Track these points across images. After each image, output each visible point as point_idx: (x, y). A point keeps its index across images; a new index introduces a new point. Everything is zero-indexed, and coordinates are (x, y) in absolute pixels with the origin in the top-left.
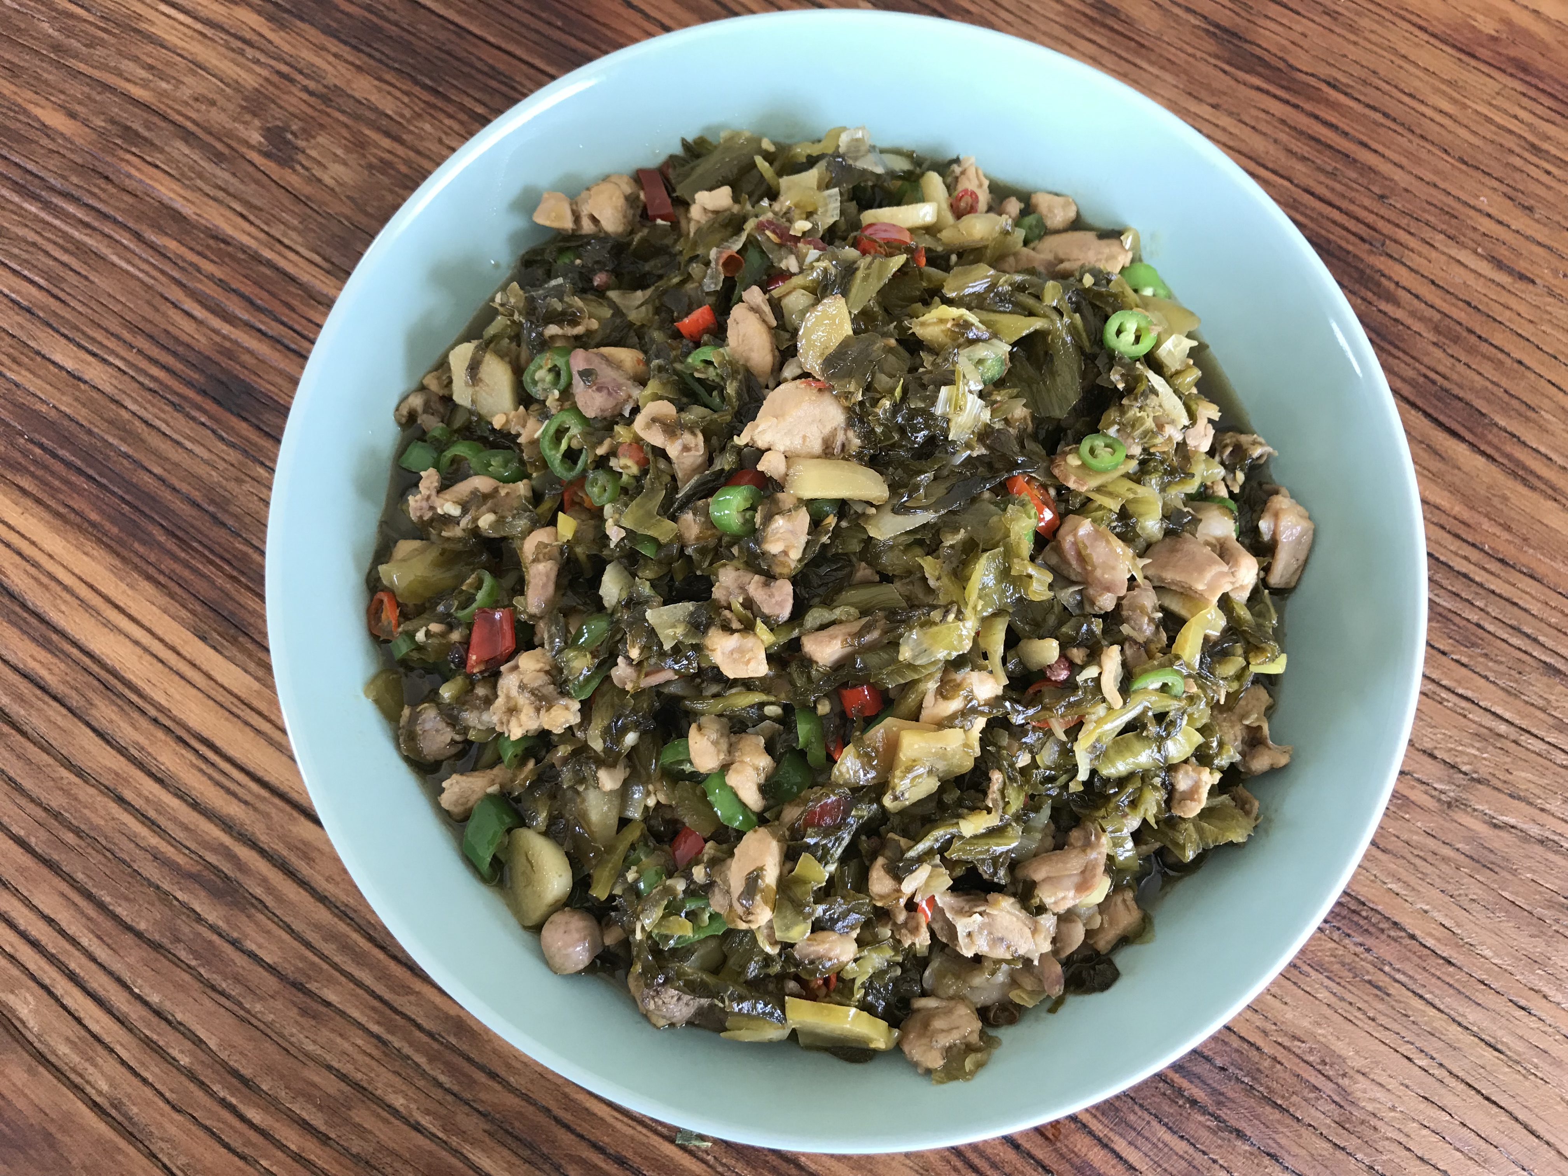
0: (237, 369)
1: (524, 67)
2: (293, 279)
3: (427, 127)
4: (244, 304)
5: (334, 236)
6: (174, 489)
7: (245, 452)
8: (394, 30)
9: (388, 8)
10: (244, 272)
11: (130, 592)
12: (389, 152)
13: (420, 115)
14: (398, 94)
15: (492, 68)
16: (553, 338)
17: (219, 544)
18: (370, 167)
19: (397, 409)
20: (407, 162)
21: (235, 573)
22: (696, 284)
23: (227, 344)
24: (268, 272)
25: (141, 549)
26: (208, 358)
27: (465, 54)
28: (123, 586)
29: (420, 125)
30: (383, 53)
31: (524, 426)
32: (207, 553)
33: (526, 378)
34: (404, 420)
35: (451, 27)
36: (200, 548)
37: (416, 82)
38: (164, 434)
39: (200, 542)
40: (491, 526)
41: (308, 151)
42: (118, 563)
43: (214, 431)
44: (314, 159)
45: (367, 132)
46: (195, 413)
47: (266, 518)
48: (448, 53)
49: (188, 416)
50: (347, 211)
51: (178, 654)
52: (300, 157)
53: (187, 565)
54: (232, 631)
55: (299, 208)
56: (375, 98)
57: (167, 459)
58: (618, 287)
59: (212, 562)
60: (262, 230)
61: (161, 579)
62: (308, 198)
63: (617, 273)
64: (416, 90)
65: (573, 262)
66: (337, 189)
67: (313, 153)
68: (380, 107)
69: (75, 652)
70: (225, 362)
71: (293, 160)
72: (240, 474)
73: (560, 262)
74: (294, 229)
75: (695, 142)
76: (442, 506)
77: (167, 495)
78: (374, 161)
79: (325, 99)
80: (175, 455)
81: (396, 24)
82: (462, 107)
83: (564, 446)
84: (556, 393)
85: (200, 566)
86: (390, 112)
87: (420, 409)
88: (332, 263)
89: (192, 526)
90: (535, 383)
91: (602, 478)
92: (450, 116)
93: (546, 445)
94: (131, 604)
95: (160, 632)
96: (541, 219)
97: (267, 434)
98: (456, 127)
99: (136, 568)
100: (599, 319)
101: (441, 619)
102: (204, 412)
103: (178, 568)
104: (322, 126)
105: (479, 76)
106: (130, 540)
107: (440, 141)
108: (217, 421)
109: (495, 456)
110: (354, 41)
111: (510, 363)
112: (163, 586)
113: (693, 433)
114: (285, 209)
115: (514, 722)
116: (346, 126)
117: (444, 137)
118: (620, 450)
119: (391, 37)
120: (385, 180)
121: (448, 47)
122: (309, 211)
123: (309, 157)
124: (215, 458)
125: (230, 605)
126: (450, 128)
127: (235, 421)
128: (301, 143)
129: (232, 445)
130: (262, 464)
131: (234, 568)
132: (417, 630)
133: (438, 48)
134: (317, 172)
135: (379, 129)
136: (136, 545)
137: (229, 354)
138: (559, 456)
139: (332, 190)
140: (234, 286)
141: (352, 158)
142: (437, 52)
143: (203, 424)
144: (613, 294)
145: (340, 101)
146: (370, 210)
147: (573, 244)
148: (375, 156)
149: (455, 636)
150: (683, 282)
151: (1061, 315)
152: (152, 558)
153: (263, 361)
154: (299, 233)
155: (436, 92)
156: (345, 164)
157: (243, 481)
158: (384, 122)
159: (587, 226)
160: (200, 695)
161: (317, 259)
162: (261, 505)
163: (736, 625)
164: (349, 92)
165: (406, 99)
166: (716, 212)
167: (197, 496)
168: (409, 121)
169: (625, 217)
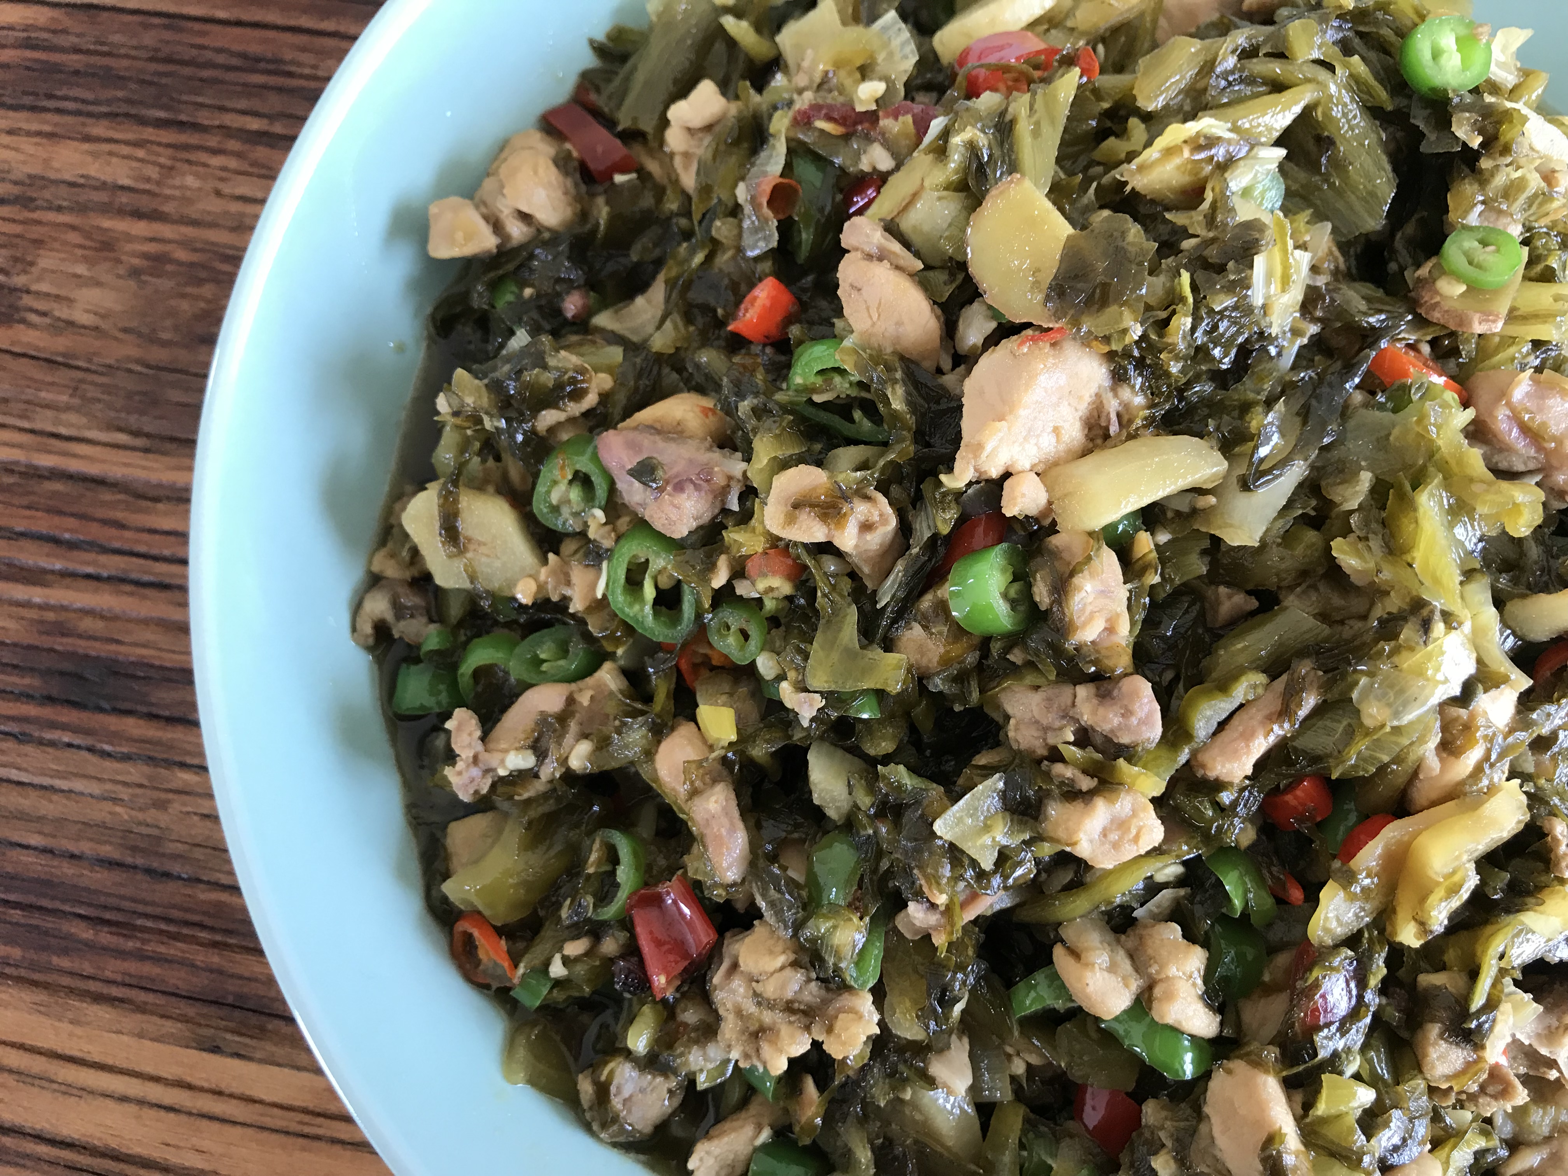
0: (82, 646)
1: (288, 37)
2: (100, 482)
3: (190, 181)
4: (47, 547)
5: (130, 396)
6: (73, 856)
7: (151, 760)
8: (74, 60)
9: (54, 32)
10: (25, 501)
11: (79, 1031)
12: (152, 240)
13: (171, 168)
14: (125, 150)
15: (244, 56)
16: (552, 430)
17: (174, 906)
18: (135, 273)
19: (354, 629)
20: (186, 244)
21: (218, 938)
22: (729, 254)
23: (50, 616)
24: (58, 486)
25: (65, 963)
26: (30, 647)
27: (194, 52)
28: (65, 1026)
29: (177, 182)
30: (75, 99)
31: (568, 583)
32: (163, 926)
33: (539, 507)
34: (371, 641)
35: (156, 21)
36: (149, 924)
37: (143, 121)
38: (19, 783)
39: (146, 916)
40: (590, 758)
41: (34, 287)
42: (41, 996)
43: (91, 750)
44: (48, 295)
45: (106, 223)
46: (48, 735)
47: (222, 839)
48: (169, 60)
49: (41, 743)
50: (133, 351)
51: (190, 1087)
52: (27, 300)
53: (141, 956)
54: (254, 1019)
55: (63, 376)
56: (96, 170)
57: (40, 819)
58: (604, 304)
59: (175, 937)
60: (21, 430)
61: (115, 991)
62: (64, 355)
63: (592, 285)
64: (149, 133)
65: (519, 296)
66: (104, 325)
67: (44, 287)
68: (109, 179)
69: (43, 1150)
70: (62, 644)
71: (17, 309)
72: (156, 794)
73: (500, 304)
74: (68, 408)
75: (609, 37)
76: (503, 762)
77: (67, 870)
78: (136, 261)
79: (25, 202)
80: (49, 807)
81: (77, 50)
82: (226, 131)
83: (649, 592)
84: (599, 514)
85: (162, 949)
86: (126, 182)
87: (389, 616)
88: (148, 436)
89: (122, 897)
90: (556, 510)
91: (735, 619)
92: (215, 152)
93: (619, 600)
94: (87, 1047)
95: (149, 1069)
96: (442, 250)
97: (171, 720)
98: (233, 163)
99: (71, 991)
100: (609, 370)
101: (575, 931)
102: (64, 727)
103: (133, 967)
104: (38, 243)
105: (231, 76)
106: (43, 957)
107: (218, 193)
108: (88, 732)
109: (540, 644)
110: (27, 100)
111: (499, 492)
112: (122, 1000)
113: (867, 498)
114: (40, 385)
115: (766, 1049)
116: (73, 228)
117: (221, 186)
118: (751, 567)
119: (77, 73)
120: (166, 284)
121: (166, 50)
122: (80, 375)
123: (38, 293)
124: (109, 786)
125: (232, 986)
126: (224, 169)
127: (113, 722)
128: (19, 280)
129: (126, 758)
130: (183, 765)
131: (212, 929)
132: (547, 964)
133: (151, 59)
134: (62, 312)
135: (122, 212)
136: (55, 960)
137: (62, 630)
138: (648, 609)
139: (96, 328)
140: (19, 528)
141: (102, 271)
142: (153, 67)
143: (70, 745)
144: (603, 320)
145: (47, 194)
146: (165, 336)
147: (511, 267)
148: (134, 254)
149: (610, 946)
150: (709, 258)
151: (1331, 68)
152: (87, 968)
153: (115, 618)
154: (77, 410)
155: (181, 125)
156: (99, 284)
157: (169, 801)
158: (124, 199)
159: (517, 231)
160: (250, 1131)
161: (122, 438)
162: (208, 824)
163: (1086, 783)
164: (52, 175)
165: (141, 153)
166: (708, 128)
167: (107, 851)
168: (158, 183)
169: (566, 193)
